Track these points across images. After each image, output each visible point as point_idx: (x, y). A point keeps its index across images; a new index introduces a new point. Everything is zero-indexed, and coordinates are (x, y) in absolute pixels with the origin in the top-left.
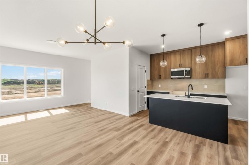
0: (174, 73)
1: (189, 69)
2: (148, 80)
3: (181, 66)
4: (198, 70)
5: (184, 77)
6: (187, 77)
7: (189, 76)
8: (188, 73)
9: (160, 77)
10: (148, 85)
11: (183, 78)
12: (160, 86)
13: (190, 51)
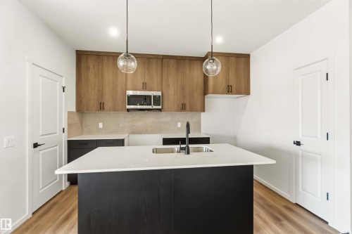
0: (133, 100)
1: (159, 93)
2: (69, 113)
3: (145, 87)
4: (172, 96)
5: (150, 107)
6: (155, 107)
7: (160, 107)
8: (157, 100)
9: (101, 107)
10: (69, 125)
11: (149, 110)
12: (101, 125)
13: (160, 61)
